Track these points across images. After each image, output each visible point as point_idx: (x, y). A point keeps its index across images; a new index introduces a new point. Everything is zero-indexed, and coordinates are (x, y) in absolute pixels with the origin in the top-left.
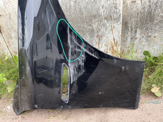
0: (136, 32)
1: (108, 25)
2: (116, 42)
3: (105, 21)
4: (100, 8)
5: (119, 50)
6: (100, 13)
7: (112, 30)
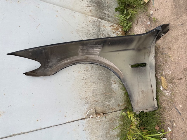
0: (105, 13)
1: (102, 29)
2: (112, 26)
3: (100, 30)
4: (93, 31)
5: (116, 25)
6: (96, 32)
7: (105, 27)
